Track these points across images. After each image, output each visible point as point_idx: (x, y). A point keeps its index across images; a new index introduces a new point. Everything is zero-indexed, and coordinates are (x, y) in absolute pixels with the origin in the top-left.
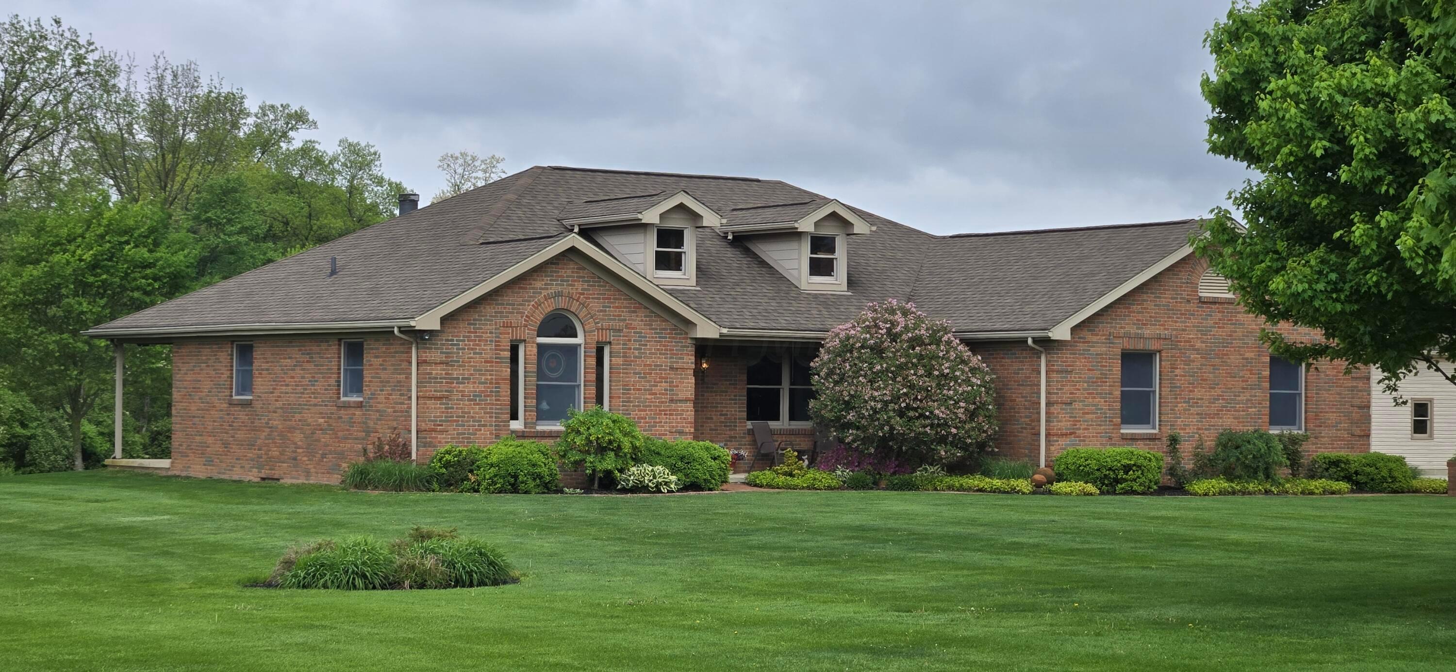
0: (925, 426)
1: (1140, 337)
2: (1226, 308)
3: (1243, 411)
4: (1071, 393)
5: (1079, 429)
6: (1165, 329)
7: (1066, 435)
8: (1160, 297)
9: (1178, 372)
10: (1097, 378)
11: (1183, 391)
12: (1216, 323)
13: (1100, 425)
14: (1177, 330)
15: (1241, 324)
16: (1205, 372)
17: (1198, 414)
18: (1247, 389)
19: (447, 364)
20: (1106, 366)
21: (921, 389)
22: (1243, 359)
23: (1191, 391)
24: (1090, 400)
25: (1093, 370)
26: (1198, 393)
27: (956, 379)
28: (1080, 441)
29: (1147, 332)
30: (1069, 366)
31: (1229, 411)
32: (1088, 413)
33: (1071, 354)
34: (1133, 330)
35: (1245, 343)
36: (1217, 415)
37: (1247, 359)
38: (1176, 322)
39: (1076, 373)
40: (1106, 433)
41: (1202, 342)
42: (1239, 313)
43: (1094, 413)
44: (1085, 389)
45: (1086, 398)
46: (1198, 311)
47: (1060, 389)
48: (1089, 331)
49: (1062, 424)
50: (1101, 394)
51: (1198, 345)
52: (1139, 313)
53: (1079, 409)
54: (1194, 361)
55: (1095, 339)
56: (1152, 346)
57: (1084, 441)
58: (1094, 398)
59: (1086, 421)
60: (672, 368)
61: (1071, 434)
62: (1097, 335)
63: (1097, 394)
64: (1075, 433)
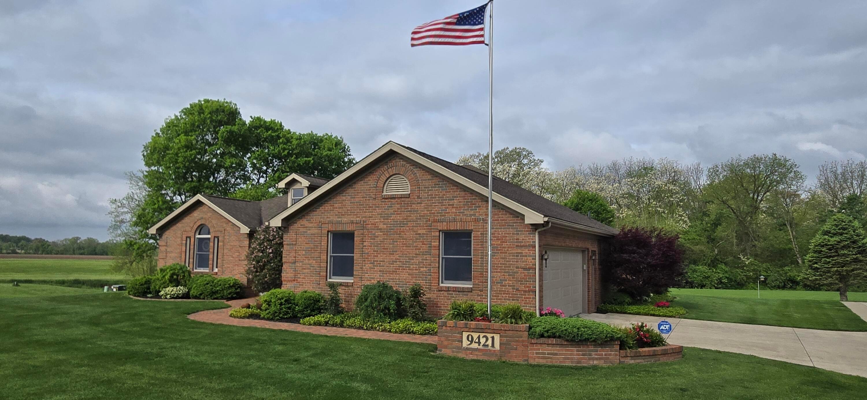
1: (340, 223)
2: (403, 201)
3: (416, 270)
5: (300, 278)
6: (357, 217)
8: (355, 198)
9: (365, 244)
10: (311, 248)
11: (369, 256)
12: (396, 211)
13: (313, 276)
14: (365, 217)
15: (416, 211)
16: (386, 244)
17: (380, 271)
18: (419, 254)
19: (166, 246)
20: (317, 241)
22: (416, 234)
23: (375, 256)
24: (307, 261)
25: (309, 243)
26: (380, 258)
28: (300, 285)
29: (345, 219)
31: (404, 269)
32: (305, 269)
34: (335, 219)
35: (418, 224)
36: (395, 272)
37: (419, 234)
38: (365, 212)
39: (299, 245)
40: (316, 281)
41: (384, 224)
42: (413, 204)
43: (309, 269)
44: (303, 255)
45: (303, 260)
46: (381, 204)
47: (288, 255)
49: (288, 275)
50: (314, 257)
51: (381, 226)
52: (340, 208)
53: (300, 267)
54: (378, 237)
55: (311, 225)
57: (303, 285)
58: (310, 260)
59: (304, 274)
60: (240, 247)
61: (294, 280)
62: (312, 223)
63: (311, 257)
64: (297, 280)
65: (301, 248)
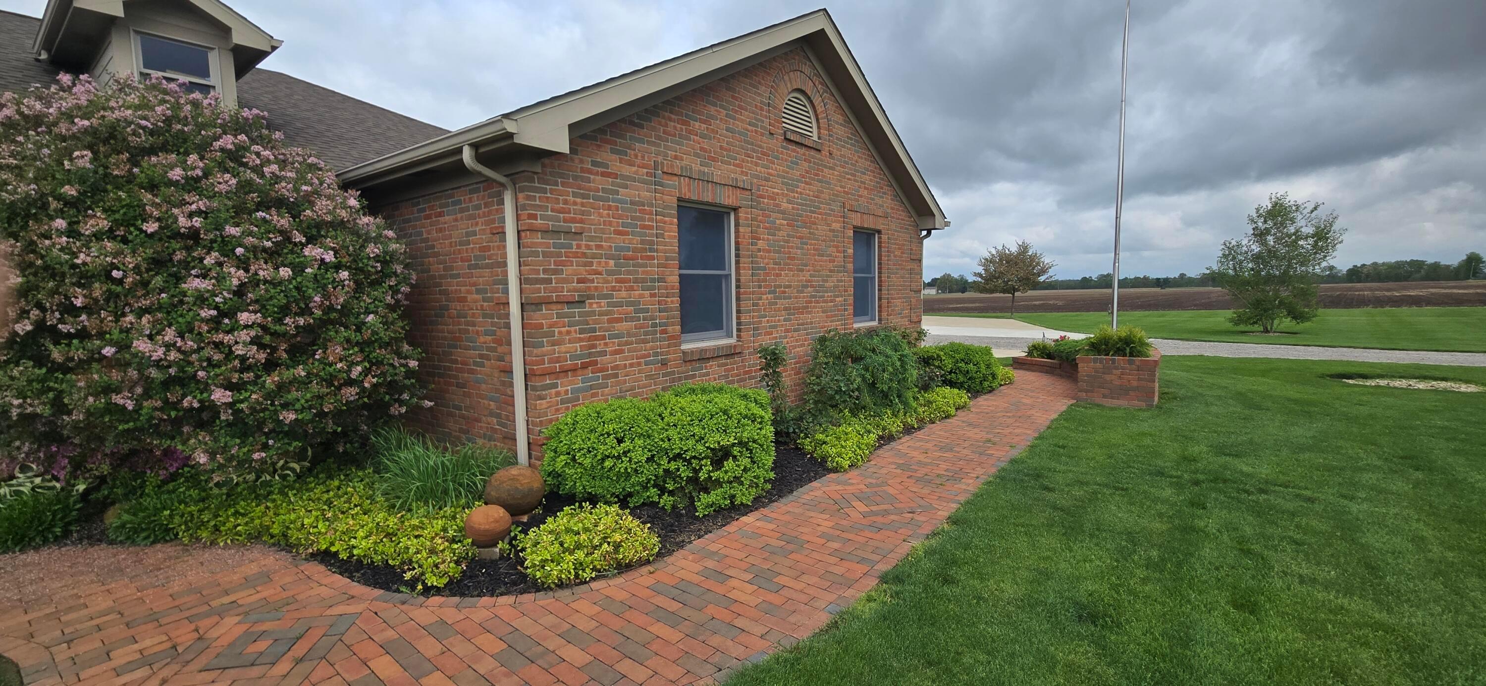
0: (108, 390)
1: (707, 181)
2: (814, 157)
3: (833, 301)
4: (580, 281)
5: (604, 353)
6: (742, 173)
7: (574, 370)
8: (734, 119)
9: (761, 244)
10: (635, 250)
11: (767, 275)
12: (804, 176)
13: (645, 342)
14: (757, 177)
15: (829, 183)
16: (792, 247)
17: (786, 309)
18: (834, 271)
20: (651, 228)
21: (85, 278)
22: (830, 230)
23: (777, 275)
24: (624, 293)
25: (627, 234)
26: (786, 278)
27: (226, 246)
28: (606, 377)
29: (718, 172)
30: (573, 221)
31: (817, 302)
32: (619, 320)
33: (575, 195)
34: (695, 166)
37: (833, 231)
38: (756, 164)
39: (592, 238)
40: (656, 354)
41: (789, 202)
42: (827, 166)
43: (632, 319)
44: (610, 273)
45: (613, 289)
46: (783, 153)
47: (555, 272)
48: (613, 151)
49: (563, 348)
50: (644, 281)
51: (785, 205)
52: (703, 137)
53: (601, 314)
54: (779, 230)
55: (627, 170)
56: (727, 198)
57: (616, 376)
58: (631, 289)
59: (617, 336)
61: (584, 366)
62: (632, 164)
63: (636, 281)
64: (595, 363)
65: (599, 247)
